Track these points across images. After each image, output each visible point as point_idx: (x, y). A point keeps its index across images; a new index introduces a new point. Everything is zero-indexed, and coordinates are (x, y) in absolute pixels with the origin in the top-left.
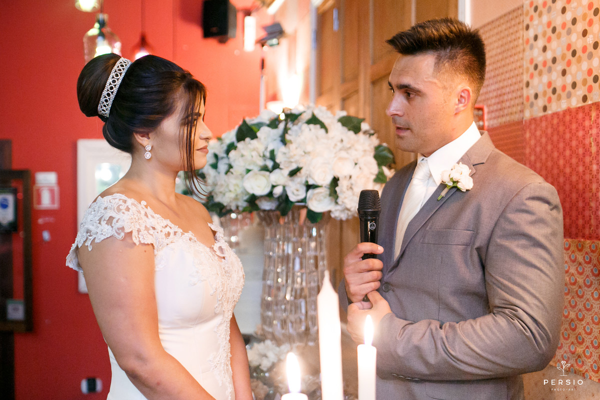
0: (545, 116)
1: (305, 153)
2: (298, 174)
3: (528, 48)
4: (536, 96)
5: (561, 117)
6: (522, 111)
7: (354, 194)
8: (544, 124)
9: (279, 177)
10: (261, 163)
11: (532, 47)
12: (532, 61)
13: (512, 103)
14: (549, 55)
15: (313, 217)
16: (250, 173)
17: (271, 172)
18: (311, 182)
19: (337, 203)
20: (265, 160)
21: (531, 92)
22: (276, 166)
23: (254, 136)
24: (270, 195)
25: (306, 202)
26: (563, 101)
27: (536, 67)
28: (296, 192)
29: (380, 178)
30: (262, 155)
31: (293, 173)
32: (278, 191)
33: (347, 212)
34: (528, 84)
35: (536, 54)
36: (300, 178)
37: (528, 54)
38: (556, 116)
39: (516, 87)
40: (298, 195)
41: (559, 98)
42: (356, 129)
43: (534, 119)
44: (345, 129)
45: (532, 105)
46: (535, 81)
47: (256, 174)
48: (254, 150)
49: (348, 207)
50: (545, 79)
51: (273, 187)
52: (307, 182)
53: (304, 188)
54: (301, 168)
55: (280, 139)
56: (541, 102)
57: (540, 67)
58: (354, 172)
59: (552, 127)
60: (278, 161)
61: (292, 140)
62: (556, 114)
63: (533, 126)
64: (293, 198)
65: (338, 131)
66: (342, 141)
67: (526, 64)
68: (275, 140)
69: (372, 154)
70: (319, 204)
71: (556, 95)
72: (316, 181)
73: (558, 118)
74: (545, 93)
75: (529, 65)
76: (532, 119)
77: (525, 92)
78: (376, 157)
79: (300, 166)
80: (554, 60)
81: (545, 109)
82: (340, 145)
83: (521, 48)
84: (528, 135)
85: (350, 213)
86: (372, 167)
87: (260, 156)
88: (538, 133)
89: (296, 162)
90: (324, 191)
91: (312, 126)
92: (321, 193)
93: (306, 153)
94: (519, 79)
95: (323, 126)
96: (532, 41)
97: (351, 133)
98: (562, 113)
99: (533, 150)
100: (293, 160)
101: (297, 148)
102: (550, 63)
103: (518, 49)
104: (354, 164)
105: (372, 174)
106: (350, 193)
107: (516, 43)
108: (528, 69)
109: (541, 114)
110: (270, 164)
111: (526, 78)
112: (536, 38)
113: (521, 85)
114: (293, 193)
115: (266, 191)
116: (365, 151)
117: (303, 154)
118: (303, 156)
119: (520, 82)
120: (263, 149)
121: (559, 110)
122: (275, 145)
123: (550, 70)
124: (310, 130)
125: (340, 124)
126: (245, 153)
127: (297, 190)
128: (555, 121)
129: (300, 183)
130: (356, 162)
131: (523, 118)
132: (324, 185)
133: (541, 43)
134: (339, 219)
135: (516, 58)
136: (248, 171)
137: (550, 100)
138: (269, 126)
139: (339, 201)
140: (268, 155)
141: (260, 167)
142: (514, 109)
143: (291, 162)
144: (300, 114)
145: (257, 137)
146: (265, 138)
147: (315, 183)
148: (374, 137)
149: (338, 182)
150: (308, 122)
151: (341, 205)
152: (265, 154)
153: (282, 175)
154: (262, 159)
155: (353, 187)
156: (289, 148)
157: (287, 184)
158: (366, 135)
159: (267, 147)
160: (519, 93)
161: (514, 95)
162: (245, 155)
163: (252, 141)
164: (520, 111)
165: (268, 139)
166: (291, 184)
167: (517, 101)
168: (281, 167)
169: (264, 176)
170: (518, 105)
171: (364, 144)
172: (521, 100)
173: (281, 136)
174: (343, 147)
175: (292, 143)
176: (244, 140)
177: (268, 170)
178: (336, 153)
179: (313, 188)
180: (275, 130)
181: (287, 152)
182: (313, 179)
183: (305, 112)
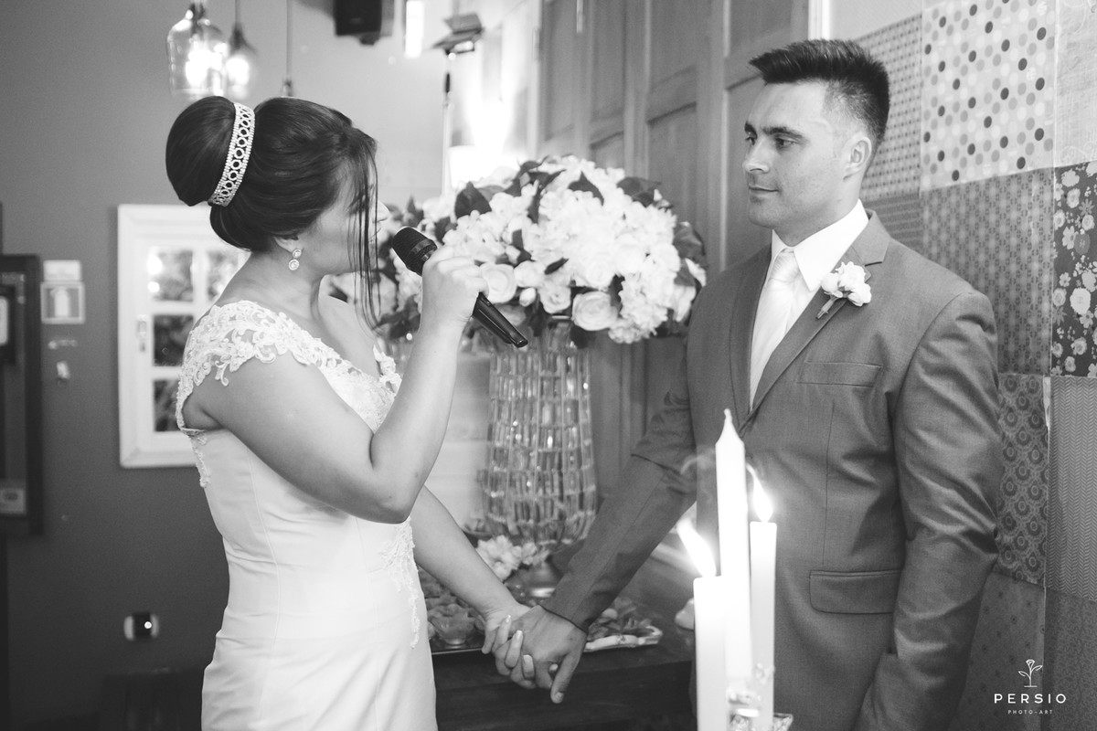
0: (955, 186)
1: (570, 237)
2: (560, 269)
3: (928, 81)
4: (941, 156)
5: (982, 189)
6: (917, 178)
7: (646, 303)
8: (953, 199)
9: (529, 275)
10: (498, 250)
11: (935, 81)
12: (935, 101)
13: (901, 164)
14: (964, 94)
15: (583, 338)
17: (515, 266)
18: (580, 283)
19: (620, 316)
20: (505, 247)
21: (932, 149)
22: (525, 257)
23: (485, 209)
24: (515, 302)
25: (571, 316)
26: (985, 165)
27: (942, 111)
28: (555, 299)
29: (683, 278)
30: (498, 239)
31: (553, 269)
32: (527, 297)
33: (634, 330)
34: (927, 137)
35: (943, 91)
36: (563, 277)
37: (929, 91)
38: (974, 187)
39: (908, 140)
40: (558, 303)
41: (979, 160)
42: (647, 200)
43: (937, 190)
44: (628, 199)
45: (934, 169)
46: (940, 134)
47: (490, 270)
48: (486, 230)
49: (638, 322)
50: (957, 130)
51: (520, 289)
52: (573, 282)
53: (569, 292)
54: (566, 261)
55: (526, 213)
56: (949, 165)
57: (948, 111)
58: (645, 267)
59: (967, 204)
60: (527, 248)
61: (549, 216)
62: (975, 185)
63: (935, 202)
64: (550, 308)
65: (618, 201)
66: (624, 217)
67: (925, 105)
68: (519, 215)
69: (670, 237)
70: (592, 316)
71: (975, 154)
72: (588, 282)
73: (977, 190)
74: (956, 152)
75: (930, 107)
76: (934, 191)
77: (923, 148)
78: (677, 243)
79: (566, 257)
80: (972, 103)
81: (956, 175)
82: (621, 224)
83: (918, 80)
84: (926, 215)
85: (638, 332)
86: (670, 260)
87: (497, 241)
88: (944, 212)
89: (556, 251)
90: (601, 298)
91: (579, 193)
92: (597, 300)
93: (572, 237)
94: (912, 128)
95: (597, 194)
96: (935, 70)
97: (638, 205)
98: (983, 183)
99: (935, 237)
100: (551, 248)
101: (556, 228)
102: (965, 106)
103: (912, 82)
104: (644, 255)
105: (671, 270)
106: (640, 299)
107: (908, 72)
108: (927, 115)
109: (950, 183)
110: (514, 254)
111: (924, 127)
112: (942, 66)
113: (916, 138)
114: (551, 300)
115: (508, 296)
116: (659, 234)
117: (567, 238)
118: (567, 241)
119: (914, 133)
120: (501, 230)
121: (979, 178)
122: (521, 223)
123: (965, 117)
124: (577, 199)
125: (621, 191)
126: (471, 234)
127: (557, 296)
128: (973, 195)
129: (562, 285)
130: (647, 252)
131: (919, 189)
132: (600, 289)
133: (950, 74)
134: (620, 342)
135: (908, 95)
137: (964, 163)
138: (507, 191)
139: (623, 313)
140: (509, 238)
141: (496, 257)
142: (905, 175)
143: (550, 251)
144: (557, 174)
145: (489, 210)
146: (502, 211)
147: (587, 285)
148: (669, 212)
149: (623, 283)
150: (574, 186)
151: (627, 320)
152: (504, 238)
153: (535, 270)
154: (498, 244)
155: (644, 291)
156: (545, 229)
157: (541, 285)
158: (660, 208)
159: (507, 227)
160: (913, 150)
161: (905, 152)
162: (471, 239)
163: (483, 216)
164: (915, 178)
165: (507, 213)
166: (548, 285)
167: (909, 163)
168: (532, 258)
169: (504, 273)
170: (910, 168)
171: (658, 224)
172: (916, 161)
173: (529, 209)
174: (627, 227)
175: (549, 220)
176: (469, 214)
177: (509, 263)
178: (617, 237)
179: (584, 293)
180: (517, 199)
181: (540, 234)
182: (583, 278)
183: (564, 170)
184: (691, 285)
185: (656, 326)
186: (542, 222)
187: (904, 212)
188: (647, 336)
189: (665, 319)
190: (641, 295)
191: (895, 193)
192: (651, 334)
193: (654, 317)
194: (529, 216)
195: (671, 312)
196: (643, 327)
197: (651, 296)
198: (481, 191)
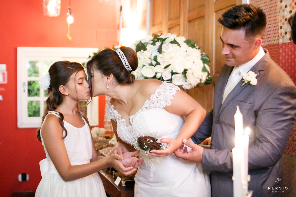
0: (290, 42)
1: (171, 58)
2: (168, 67)
3: (281, 11)
4: (286, 33)
6: (278, 40)
7: (194, 77)
8: (290, 46)
9: (159, 69)
10: (150, 62)
11: (284, 11)
12: (284, 17)
13: (273, 35)
16: (145, 66)
17: (155, 66)
18: (174, 71)
19: (186, 81)
20: (151, 61)
21: (283, 31)
22: (158, 63)
23: (145, 49)
24: (155, 77)
25: (171, 81)
27: (286, 20)
29: (204, 70)
30: (149, 58)
31: (166, 67)
32: (159, 76)
33: (190, 85)
34: (281, 27)
35: (286, 14)
36: (169, 69)
37: (282, 14)
39: (275, 28)
40: (167, 77)
42: (193, 46)
44: (187, 46)
45: (283, 37)
46: (286, 26)
47: (147, 68)
48: (146, 55)
49: (191, 83)
51: (156, 73)
52: (172, 71)
53: (171, 74)
55: (157, 50)
56: (288, 36)
58: (193, 66)
60: (158, 61)
61: (164, 51)
63: (284, 47)
64: (165, 79)
65: (184, 46)
66: (186, 52)
67: (280, 18)
68: (155, 51)
69: (200, 57)
70: (177, 81)
75: (282, 19)
76: (283, 44)
77: (280, 31)
78: (202, 59)
79: (170, 64)
82: (186, 53)
83: (278, 10)
84: (281, 51)
85: (191, 86)
86: (200, 64)
87: (149, 59)
88: (287, 50)
90: (180, 76)
91: (173, 44)
92: (179, 76)
94: (276, 25)
95: (179, 45)
96: (284, 8)
97: (190, 48)
99: (284, 57)
101: (167, 55)
103: (276, 11)
104: (193, 63)
105: (201, 67)
106: (192, 76)
107: (275, 8)
108: (281, 21)
110: (154, 63)
111: (280, 24)
112: (286, 6)
113: (278, 28)
114: (165, 76)
115: (153, 75)
116: (197, 57)
120: (150, 56)
122: (156, 53)
124: (173, 46)
125: (185, 44)
127: (167, 75)
129: (169, 72)
131: (278, 43)
132: (180, 73)
133: (288, 9)
134: (186, 89)
135: (275, 15)
136: (144, 66)
138: (152, 44)
139: (187, 80)
140: (153, 58)
141: (149, 64)
142: (274, 39)
143: (165, 62)
144: (166, 39)
145: (146, 50)
146: (150, 50)
147: (176, 72)
148: (199, 50)
149: (187, 71)
150: (172, 42)
151: (188, 82)
152: (151, 58)
153: (161, 67)
154: (150, 60)
155: (193, 74)
156: (164, 55)
157: (163, 72)
158: (196, 49)
159: (152, 54)
160: (276, 31)
161: (274, 32)
162: (141, 58)
163: (144, 51)
164: (277, 40)
165: (152, 50)
166: (164, 72)
167: (275, 35)
168: (160, 64)
169: (151, 68)
170: (276, 37)
171: (196, 54)
172: (277, 35)
173: (158, 49)
174: (187, 54)
175: (165, 53)
176: (140, 51)
177: (153, 65)
178: (184, 58)
179: (175, 74)
180: (154, 46)
181: (162, 57)
182: (175, 70)
183: (168, 38)
184: (206, 72)
185: (197, 84)
186: (162, 53)
187: (274, 50)
188: (194, 87)
189: (199, 82)
190: (192, 75)
191: (271, 44)
192: (195, 87)
193: (196, 81)
194: (158, 51)
195: (201, 80)
196: (193, 84)
197: (195, 75)
198: (144, 44)
